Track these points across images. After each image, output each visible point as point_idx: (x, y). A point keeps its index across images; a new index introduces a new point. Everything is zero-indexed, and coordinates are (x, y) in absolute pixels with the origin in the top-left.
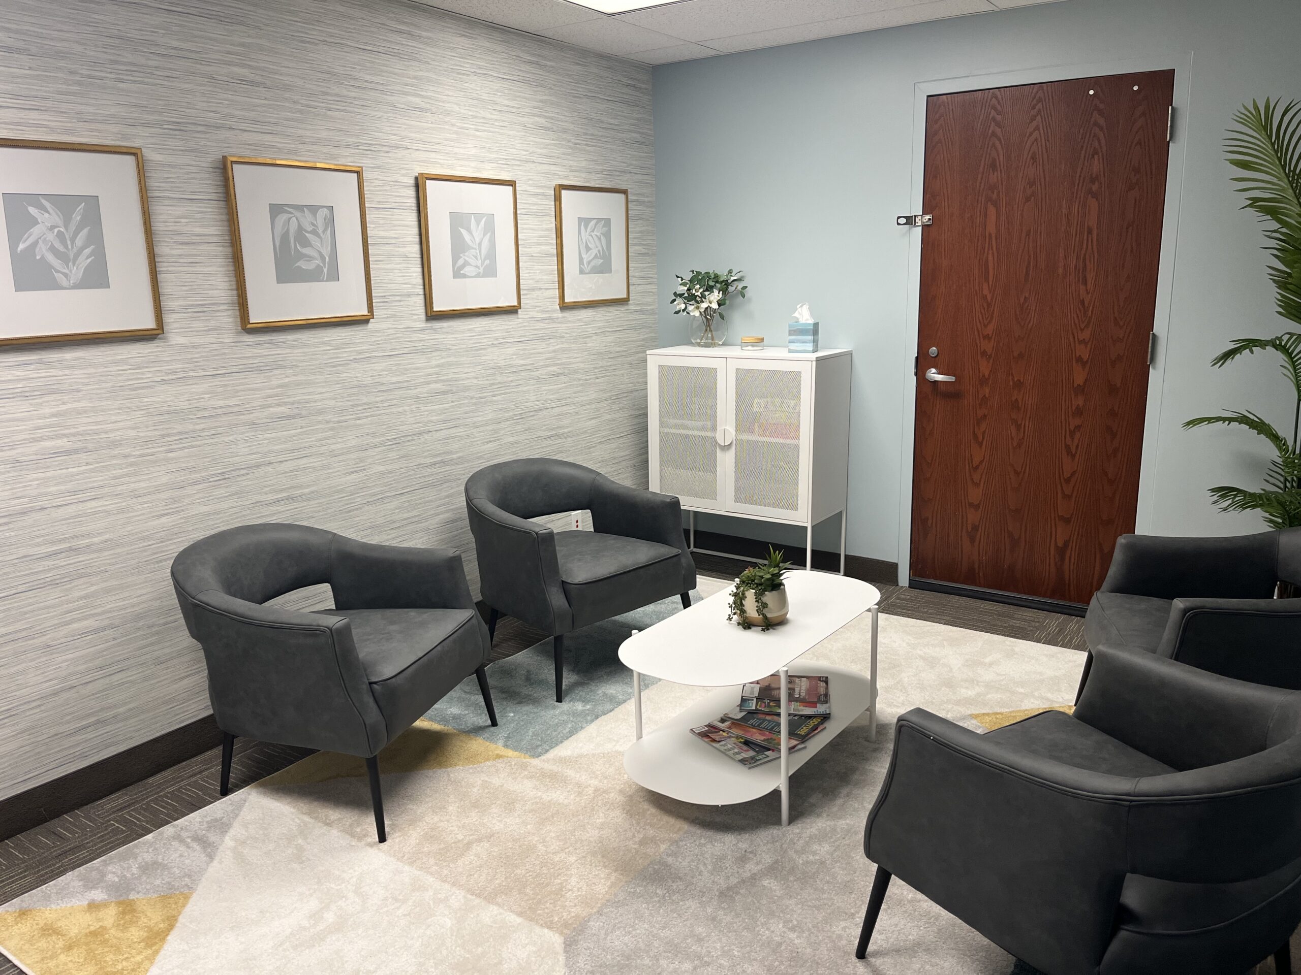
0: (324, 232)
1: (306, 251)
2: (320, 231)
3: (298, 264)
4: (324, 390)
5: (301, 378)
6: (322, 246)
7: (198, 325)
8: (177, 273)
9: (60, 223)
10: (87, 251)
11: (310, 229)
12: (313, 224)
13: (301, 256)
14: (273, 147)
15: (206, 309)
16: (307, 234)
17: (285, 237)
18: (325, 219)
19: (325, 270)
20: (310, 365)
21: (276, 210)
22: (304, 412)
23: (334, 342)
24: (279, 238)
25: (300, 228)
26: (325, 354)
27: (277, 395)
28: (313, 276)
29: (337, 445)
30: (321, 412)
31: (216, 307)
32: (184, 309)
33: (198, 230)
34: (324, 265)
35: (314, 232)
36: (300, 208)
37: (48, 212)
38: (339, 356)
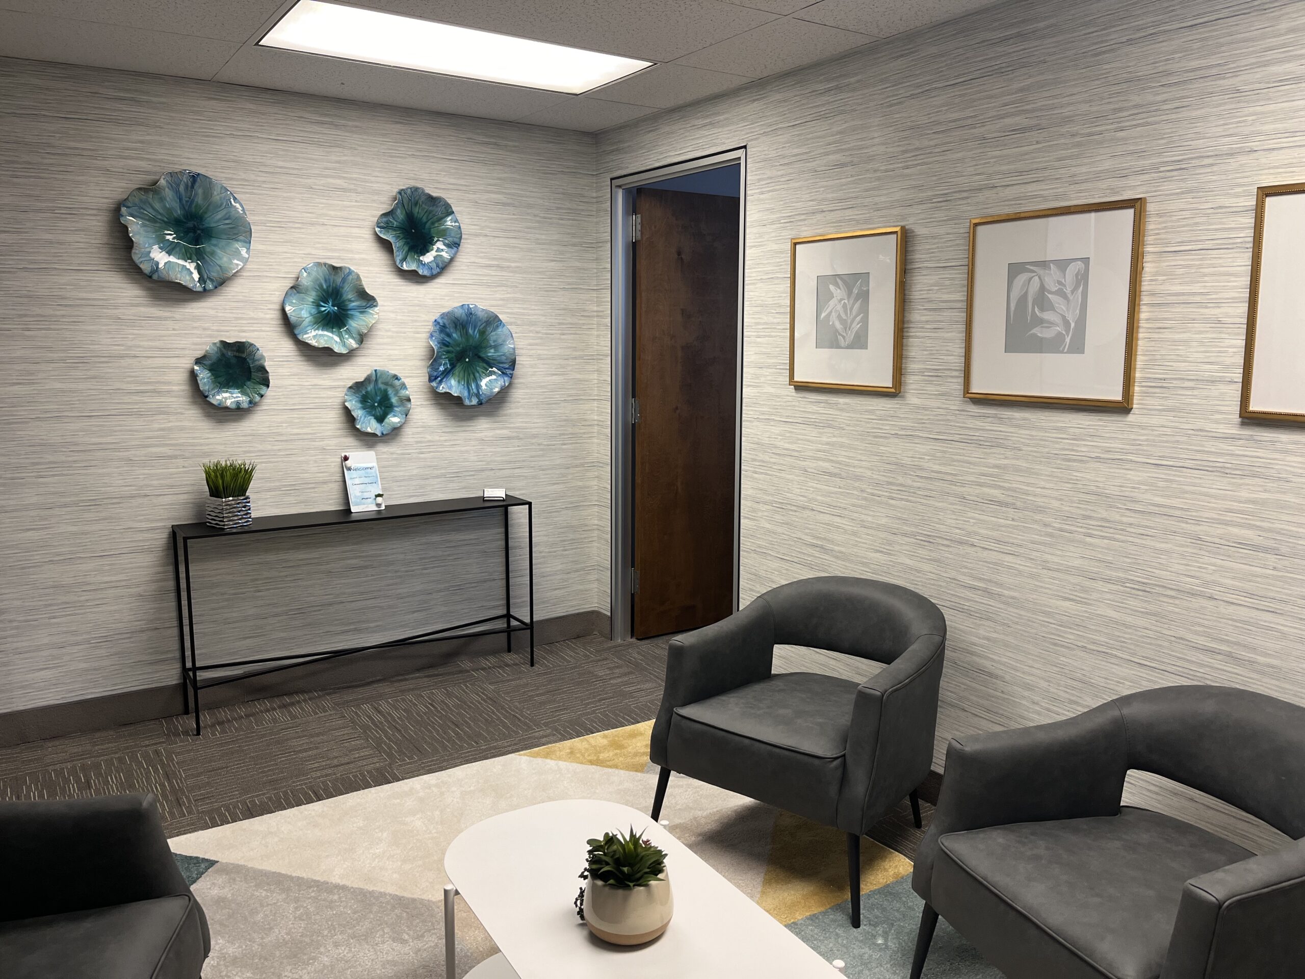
0: (1072, 292)
1: (1047, 316)
2: (1068, 291)
3: (1034, 331)
4: (1047, 486)
5: (1024, 464)
6: (1068, 310)
7: (931, 389)
8: (922, 337)
9: (846, 297)
10: (859, 318)
11: (1054, 289)
12: (1060, 283)
13: (1041, 322)
14: (1036, 196)
15: (939, 374)
16: (1050, 296)
17: (1023, 299)
18: (1077, 275)
19: (1068, 340)
20: (1035, 452)
21: (1015, 270)
22: (1019, 504)
23: (1072, 430)
24: (1015, 302)
25: (1042, 288)
26: (1057, 443)
27: (991, 475)
28: (1053, 346)
29: (1053, 557)
30: (1039, 510)
31: (948, 373)
32: (921, 372)
33: (946, 297)
34: (1068, 332)
35: (1061, 293)
36: (1044, 264)
37: (840, 288)
38: (1075, 448)
